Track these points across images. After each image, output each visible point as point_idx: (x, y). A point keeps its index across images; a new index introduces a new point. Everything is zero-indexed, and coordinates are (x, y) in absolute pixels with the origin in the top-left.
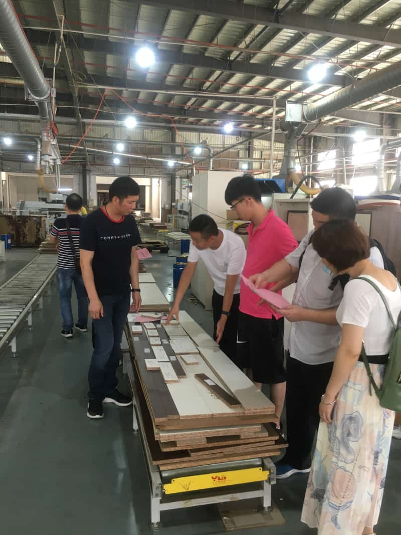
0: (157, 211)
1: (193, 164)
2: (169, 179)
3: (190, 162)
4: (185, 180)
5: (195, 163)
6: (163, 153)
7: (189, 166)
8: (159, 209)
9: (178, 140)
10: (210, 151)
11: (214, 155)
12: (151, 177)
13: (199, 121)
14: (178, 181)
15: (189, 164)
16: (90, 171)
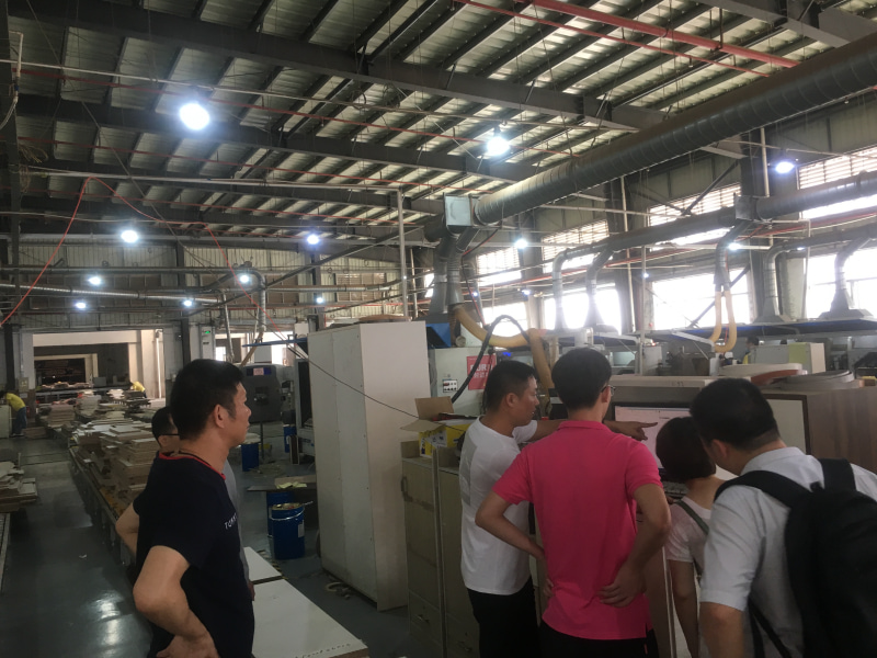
0: (154, 385)
1: (224, 303)
2: (177, 329)
3: (216, 297)
4: (207, 329)
5: (228, 301)
6: (163, 284)
7: (217, 304)
8: (157, 383)
9: (188, 262)
10: (259, 278)
11: (267, 284)
12: (138, 329)
13: (226, 228)
14: (193, 332)
15: (215, 301)
16: (20, 326)
